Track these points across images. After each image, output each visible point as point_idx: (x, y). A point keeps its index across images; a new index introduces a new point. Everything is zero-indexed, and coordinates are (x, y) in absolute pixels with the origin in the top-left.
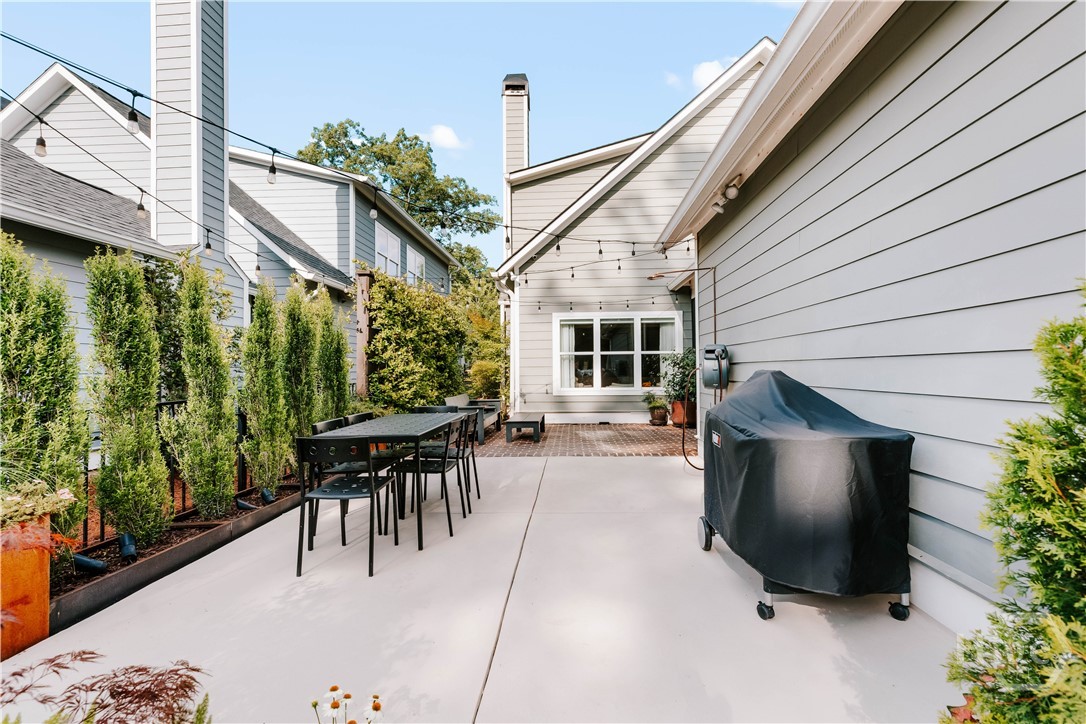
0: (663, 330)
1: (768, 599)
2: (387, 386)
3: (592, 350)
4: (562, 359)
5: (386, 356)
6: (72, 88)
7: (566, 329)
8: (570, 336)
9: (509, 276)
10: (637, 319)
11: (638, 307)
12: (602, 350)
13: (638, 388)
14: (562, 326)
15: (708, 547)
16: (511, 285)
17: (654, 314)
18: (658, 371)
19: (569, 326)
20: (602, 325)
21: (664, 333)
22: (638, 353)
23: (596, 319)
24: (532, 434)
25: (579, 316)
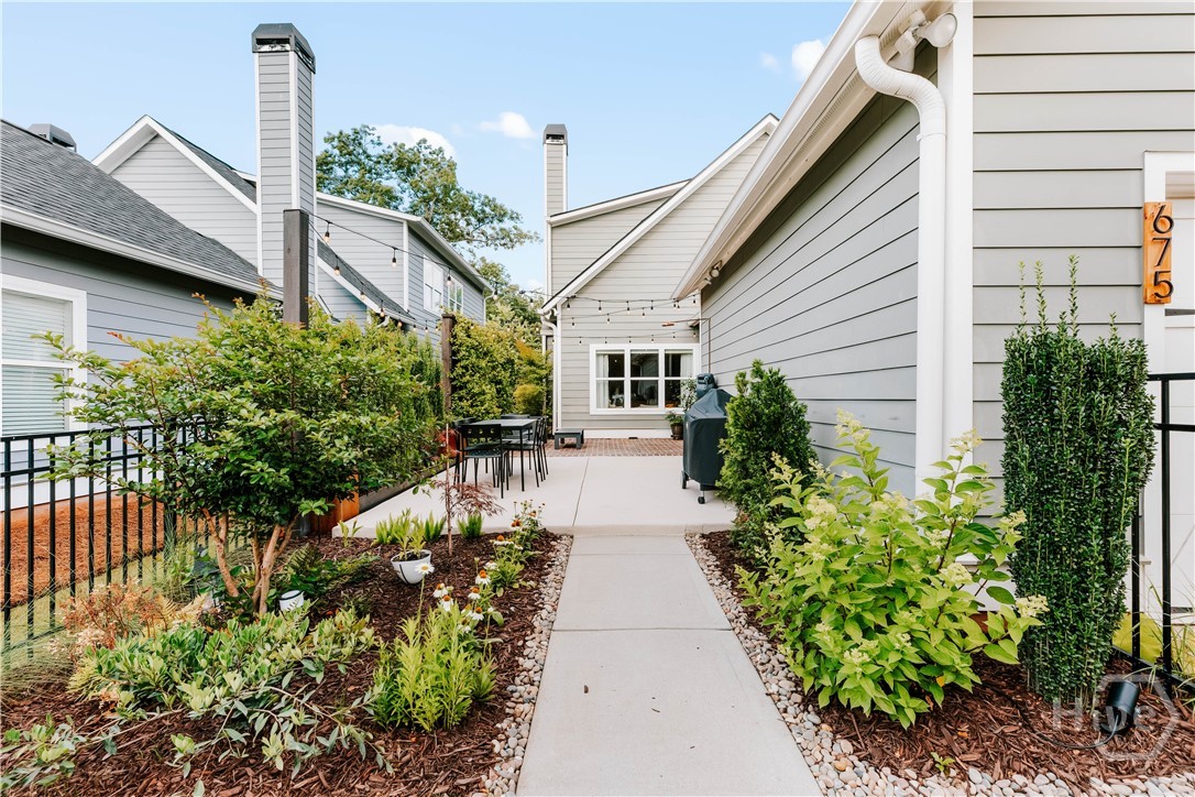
0: (683, 359)
1: (701, 494)
2: (465, 403)
3: (623, 376)
4: (598, 383)
5: (464, 380)
6: (157, 136)
7: (601, 358)
8: (605, 363)
9: (553, 312)
10: (662, 349)
11: (661, 339)
12: (632, 376)
13: (661, 408)
14: (598, 355)
15: (684, 487)
16: (554, 320)
17: (675, 347)
18: (679, 392)
19: (604, 355)
20: (632, 355)
21: (684, 361)
22: (662, 379)
23: (627, 350)
24: (576, 442)
25: (614, 347)
